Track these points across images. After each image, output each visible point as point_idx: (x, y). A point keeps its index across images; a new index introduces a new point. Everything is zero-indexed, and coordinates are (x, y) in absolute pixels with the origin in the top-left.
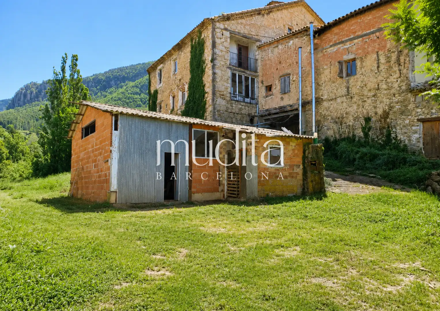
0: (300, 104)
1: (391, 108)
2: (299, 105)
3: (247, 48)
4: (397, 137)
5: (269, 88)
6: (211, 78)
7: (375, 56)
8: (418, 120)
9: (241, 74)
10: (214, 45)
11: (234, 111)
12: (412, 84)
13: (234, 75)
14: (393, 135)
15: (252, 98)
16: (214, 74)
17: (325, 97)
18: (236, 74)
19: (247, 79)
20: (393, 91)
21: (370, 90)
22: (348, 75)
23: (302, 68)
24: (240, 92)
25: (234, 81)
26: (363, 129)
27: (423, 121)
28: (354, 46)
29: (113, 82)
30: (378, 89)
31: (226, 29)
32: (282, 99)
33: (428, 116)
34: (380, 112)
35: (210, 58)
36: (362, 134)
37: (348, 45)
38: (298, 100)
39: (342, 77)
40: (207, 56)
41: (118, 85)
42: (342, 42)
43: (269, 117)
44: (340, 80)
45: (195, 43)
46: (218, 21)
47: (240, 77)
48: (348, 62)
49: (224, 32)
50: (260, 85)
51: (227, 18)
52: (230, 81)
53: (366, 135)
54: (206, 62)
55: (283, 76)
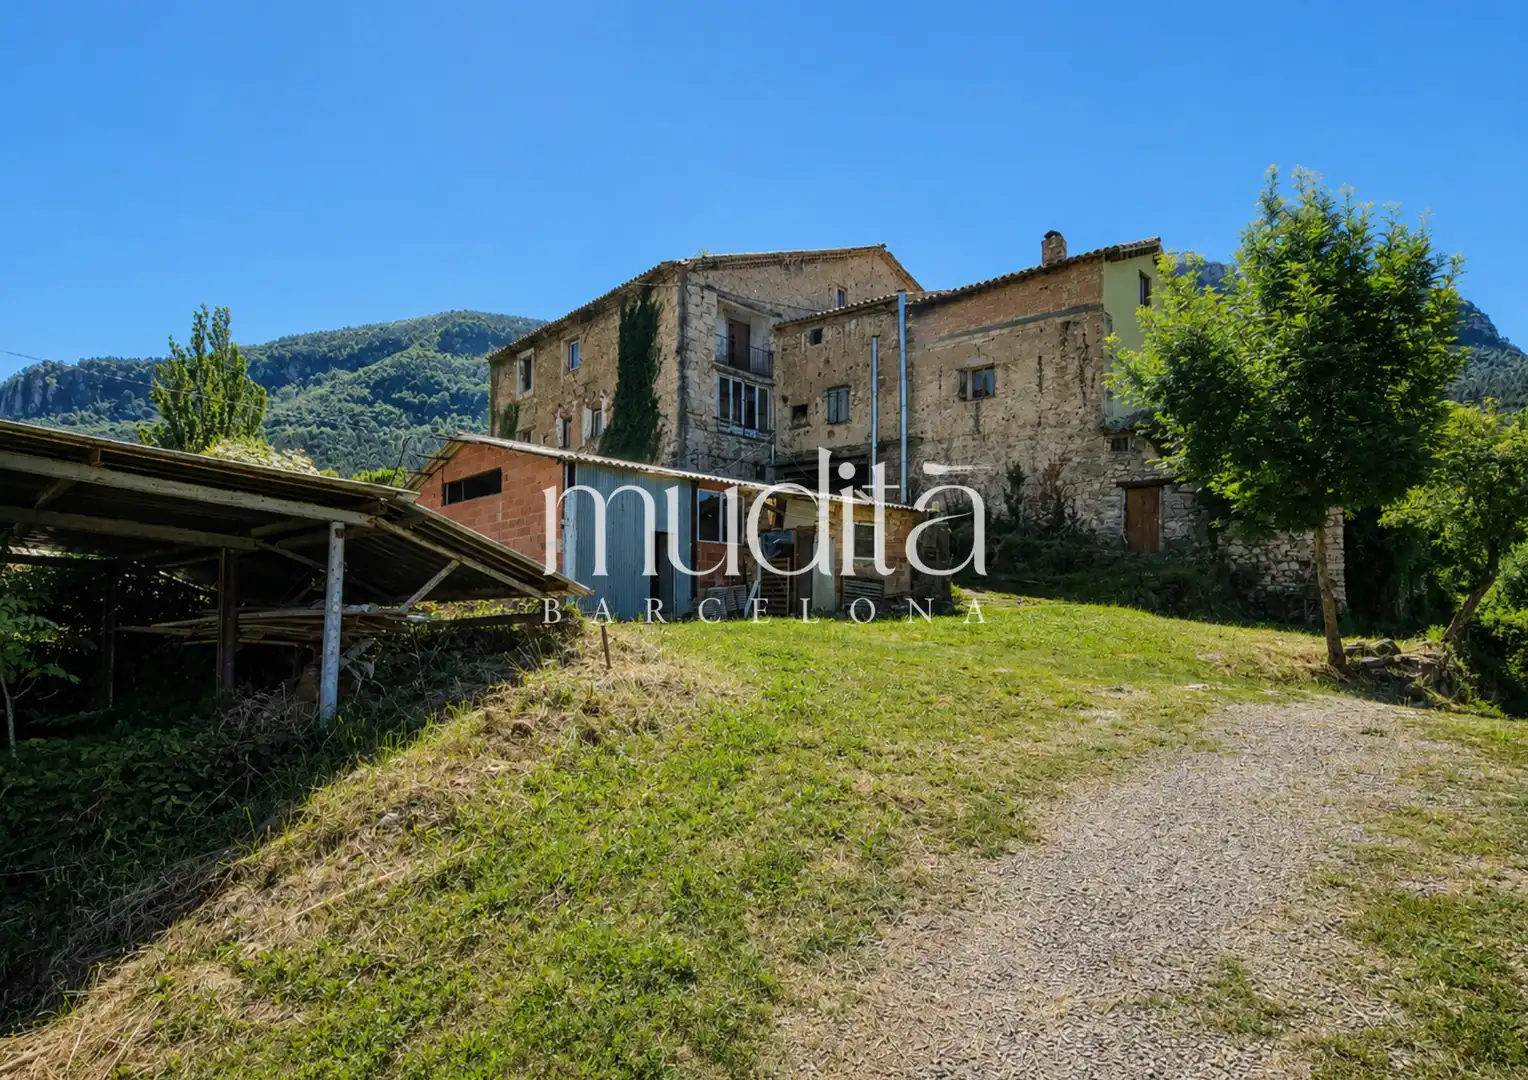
0: (874, 445)
1: (1064, 460)
2: (871, 445)
3: (747, 329)
4: (1075, 513)
5: (800, 411)
6: (675, 385)
7: (1034, 364)
8: (1118, 484)
9: (738, 380)
10: (684, 322)
11: (723, 454)
12: (1108, 421)
13: (724, 383)
14: (1068, 511)
15: (763, 429)
16: (683, 378)
17: (929, 435)
18: (728, 381)
19: (750, 390)
20: (1069, 431)
21: (1023, 426)
22: (977, 395)
23: (878, 374)
24: (737, 418)
25: (724, 395)
26: (1008, 499)
27: (1127, 487)
28: (992, 343)
29: (292, 372)
30: (1039, 424)
31: (709, 287)
32: (831, 434)
33: (1137, 479)
34: (1043, 464)
35: (674, 346)
36: (1004, 507)
37: (978, 340)
38: (869, 436)
39: (965, 399)
40: (667, 339)
41: (306, 377)
42: (968, 333)
43: (802, 469)
44: (959, 406)
45: (632, 310)
46: (694, 270)
47: (737, 386)
48: (976, 371)
49: (706, 293)
50: (779, 404)
51: (714, 264)
52: (717, 396)
53: (1013, 511)
54: (664, 351)
55: (835, 388)
